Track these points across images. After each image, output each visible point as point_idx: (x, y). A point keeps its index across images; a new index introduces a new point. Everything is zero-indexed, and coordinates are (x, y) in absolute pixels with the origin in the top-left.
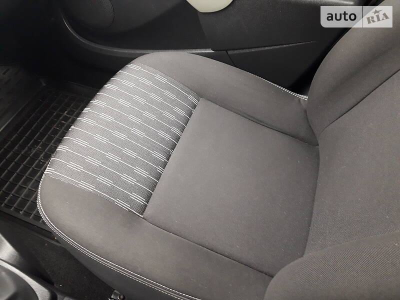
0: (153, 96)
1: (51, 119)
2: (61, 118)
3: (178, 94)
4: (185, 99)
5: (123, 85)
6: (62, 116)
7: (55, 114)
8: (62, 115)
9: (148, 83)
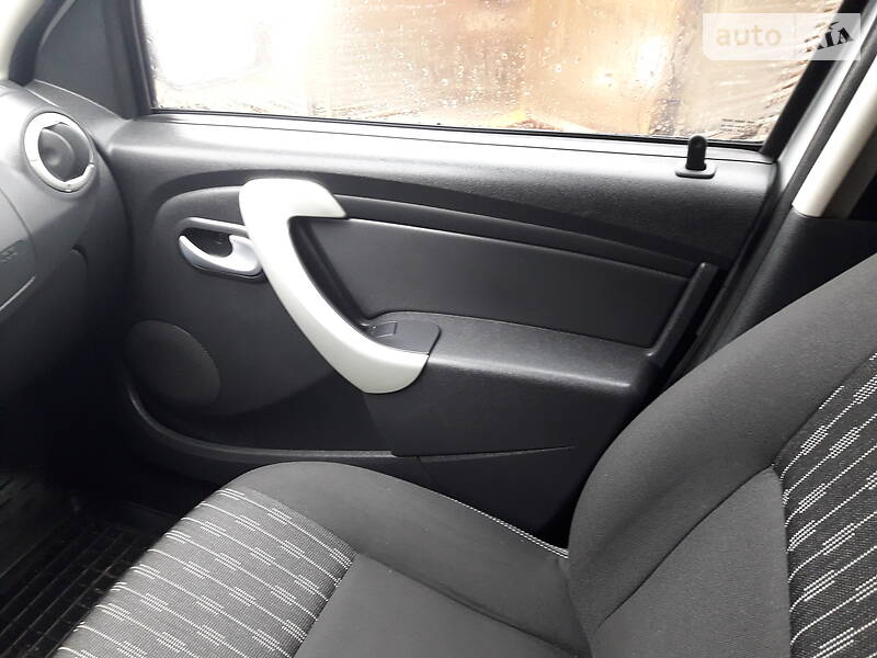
0: (257, 553)
1: (73, 583)
2: (95, 582)
3: (310, 548)
4: (323, 557)
5: (202, 532)
6: (100, 577)
7: (85, 572)
8: (99, 574)
9: (253, 526)
